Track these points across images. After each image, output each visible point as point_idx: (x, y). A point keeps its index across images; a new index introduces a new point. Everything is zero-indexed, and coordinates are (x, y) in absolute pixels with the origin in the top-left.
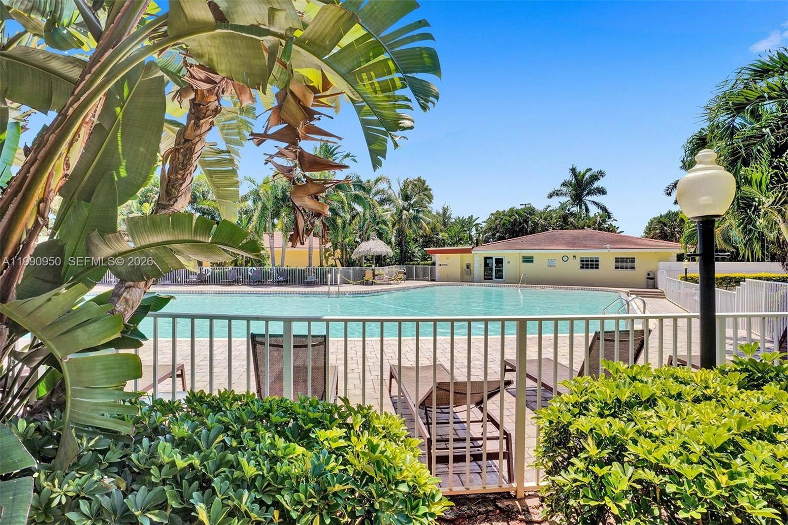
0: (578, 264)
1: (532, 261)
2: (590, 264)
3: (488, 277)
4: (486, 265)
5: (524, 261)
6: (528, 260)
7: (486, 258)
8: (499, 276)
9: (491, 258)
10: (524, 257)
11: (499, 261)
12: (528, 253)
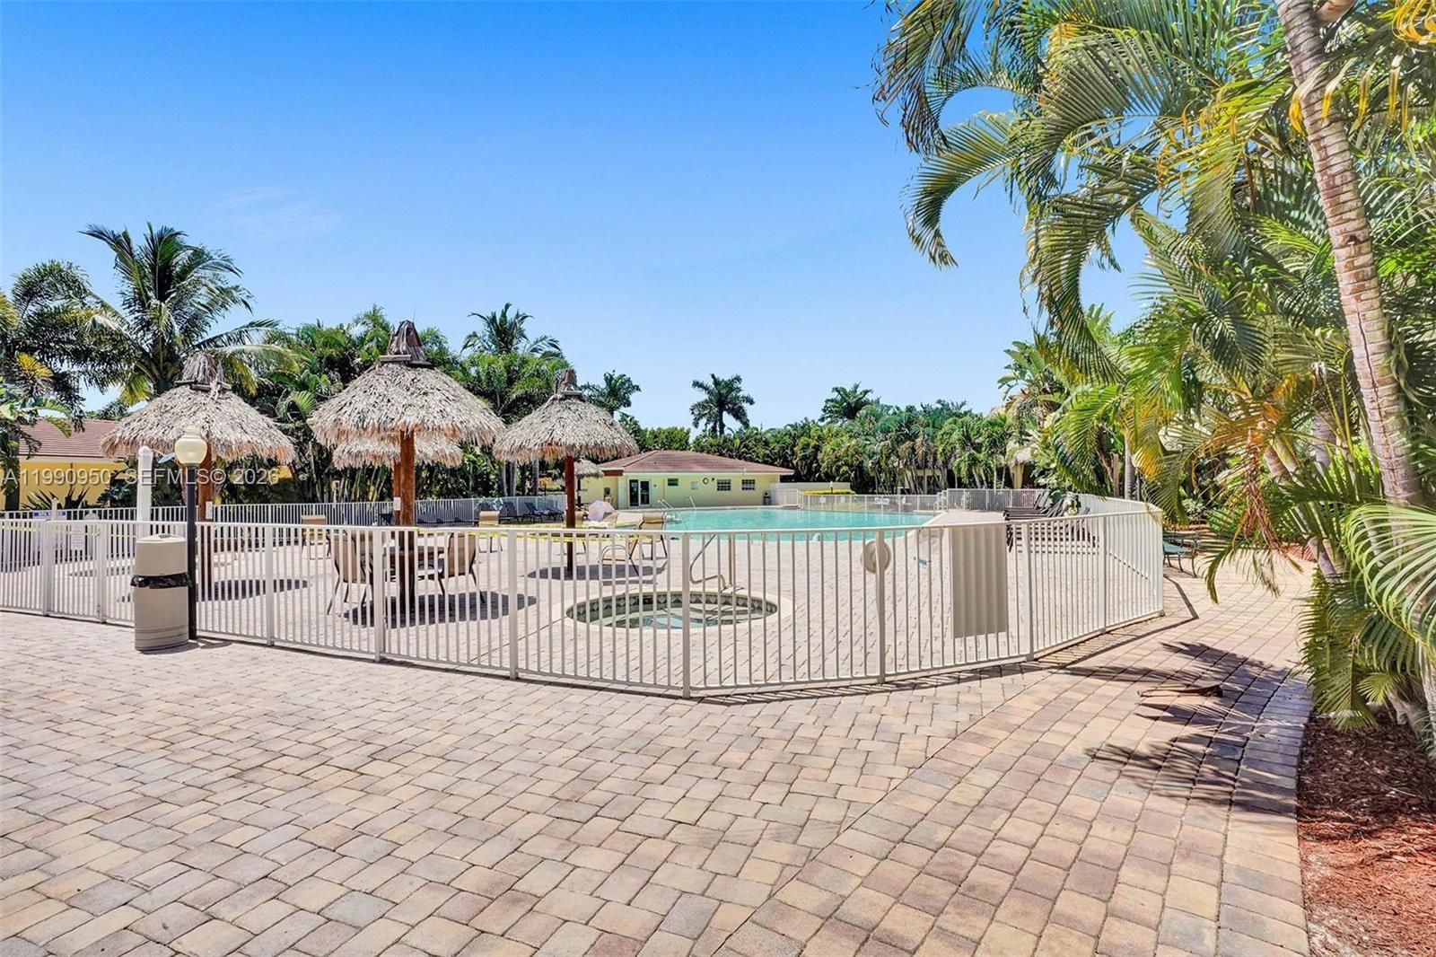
0: (715, 484)
1: (676, 484)
2: (724, 486)
3: (633, 501)
4: (631, 489)
5: (669, 484)
6: (673, 482)
7: (631, 481)
8: (646, 500)
9: (637, 481)
10: (669, 480)
11: (645, 485)
12: (673, 475)
